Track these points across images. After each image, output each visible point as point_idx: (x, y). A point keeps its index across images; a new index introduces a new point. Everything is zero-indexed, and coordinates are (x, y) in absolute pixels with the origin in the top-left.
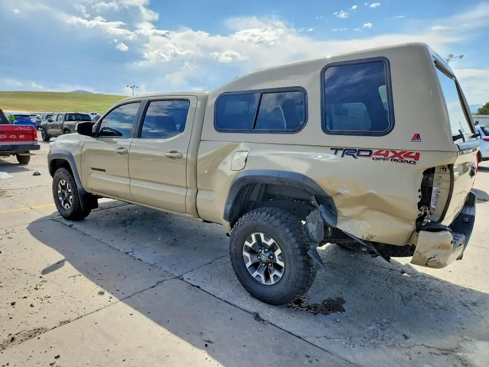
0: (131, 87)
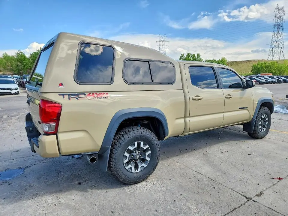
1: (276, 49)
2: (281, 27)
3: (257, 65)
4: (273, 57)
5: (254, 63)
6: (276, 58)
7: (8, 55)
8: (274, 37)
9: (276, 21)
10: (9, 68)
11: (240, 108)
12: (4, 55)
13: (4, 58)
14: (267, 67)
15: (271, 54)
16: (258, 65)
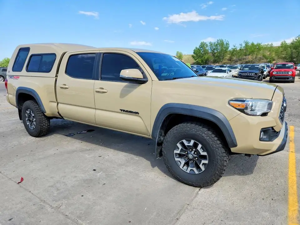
7: (286, 43)
10: (283, 56)
11: (121, 110)
12: (282, 43)
13: (282, 47)
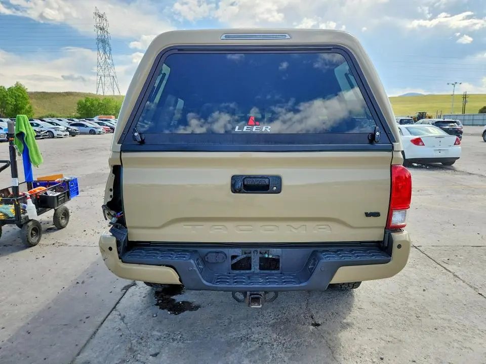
0: (453, 84)
1: (106, 78)
2: (107, 45)
3: (84, 101)
4: (103, 90)
5: (78, 99)
6: (109, 93)
8: (100, 58)
9: (99, 33)
14: (101, 106)
15: (101, 85)
16: (86, 101)
